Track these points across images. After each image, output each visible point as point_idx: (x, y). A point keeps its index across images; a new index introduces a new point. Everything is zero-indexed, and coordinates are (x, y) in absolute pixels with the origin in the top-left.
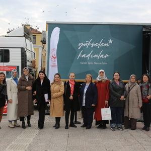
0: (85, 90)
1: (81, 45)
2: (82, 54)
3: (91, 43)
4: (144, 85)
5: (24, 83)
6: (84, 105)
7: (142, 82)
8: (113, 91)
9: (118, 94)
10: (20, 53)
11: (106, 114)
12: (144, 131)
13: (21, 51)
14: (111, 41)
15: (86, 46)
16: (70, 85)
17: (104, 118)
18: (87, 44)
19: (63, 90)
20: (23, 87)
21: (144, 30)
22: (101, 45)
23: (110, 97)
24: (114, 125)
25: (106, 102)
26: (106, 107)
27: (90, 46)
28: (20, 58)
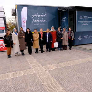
0: (47, 36)
1: (33, 16)
2: (34, 20)
3: (38, 15)
4: (69, 32)
5: (22, 34)
6: (47, 42)
7: (68, 31)
8: (58, 35)
9: (60, 37)
11: (56, 45)
12: (69, 50)
13: (4, 19)
14: (46, 14)
15: (36, 16)
16: (41, 34)
17: (55, 46)
18: (36, 15)
19: (38, 36)
20: (21, 36)
22: (42, 16)
23: (57, 38)
24: (59, 49)
25: (56, 40)
26: (56, 42)
27: (37, 17)
28: (4, 23)
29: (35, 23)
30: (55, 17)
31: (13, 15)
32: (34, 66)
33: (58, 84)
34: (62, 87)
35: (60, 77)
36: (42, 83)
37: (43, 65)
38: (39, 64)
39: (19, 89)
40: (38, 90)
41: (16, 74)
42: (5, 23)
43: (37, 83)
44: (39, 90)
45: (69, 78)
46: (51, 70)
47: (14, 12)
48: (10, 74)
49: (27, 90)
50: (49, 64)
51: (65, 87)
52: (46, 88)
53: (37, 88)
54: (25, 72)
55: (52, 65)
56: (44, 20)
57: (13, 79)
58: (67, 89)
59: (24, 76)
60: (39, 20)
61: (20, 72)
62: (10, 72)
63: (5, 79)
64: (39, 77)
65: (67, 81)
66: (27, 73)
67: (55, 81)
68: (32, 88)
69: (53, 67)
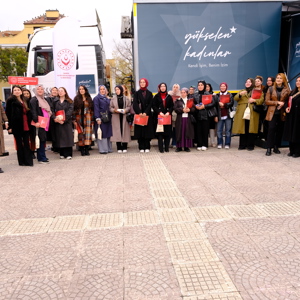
1: (189, 37)
2: (191, 52)
3: (204, 34)
10: (94, 53)
13: (96, 50)
14: (233, 30)
15: (196, 39)
18: (198, 36)
21: (284, 9)
22: (219, 36)
27: (202, 39)
28: (95, 62)
29: (194, 60)
30: (265, 37)
31: (124, 36)
32: (163, 204)
33: (224, 272)
34: (234, 282)
35: (239, 251)
36: (173, 260)
37: (192, 204)
38: (183, 199)
39: (99, 265)
40: (151, 277)
41: (103, 221)
42: (98, 63)
43: (157, 257)
44: (156, 279)
45: (271, 259)
46: (215, 223)
47: (129, 26)
48: (88, 218)
49: (119, 273)
50: (216, 201)
51: (246, 285)
52: (179, 278)
53: (150, 273)
54: (130, 219)
55: (226, 207)
56: (223, 50)
57: (90, 232)
58: (251, 292)
59: (124, 229)
60: (207, 51)
61: (117, 216)
62: (88, 212)
63: (70, 230)
64: (168, 239)
65: (258, 265)
66: (135, 222)
67: (217, 259)
68: (137, 269)
69: (224, 214)
